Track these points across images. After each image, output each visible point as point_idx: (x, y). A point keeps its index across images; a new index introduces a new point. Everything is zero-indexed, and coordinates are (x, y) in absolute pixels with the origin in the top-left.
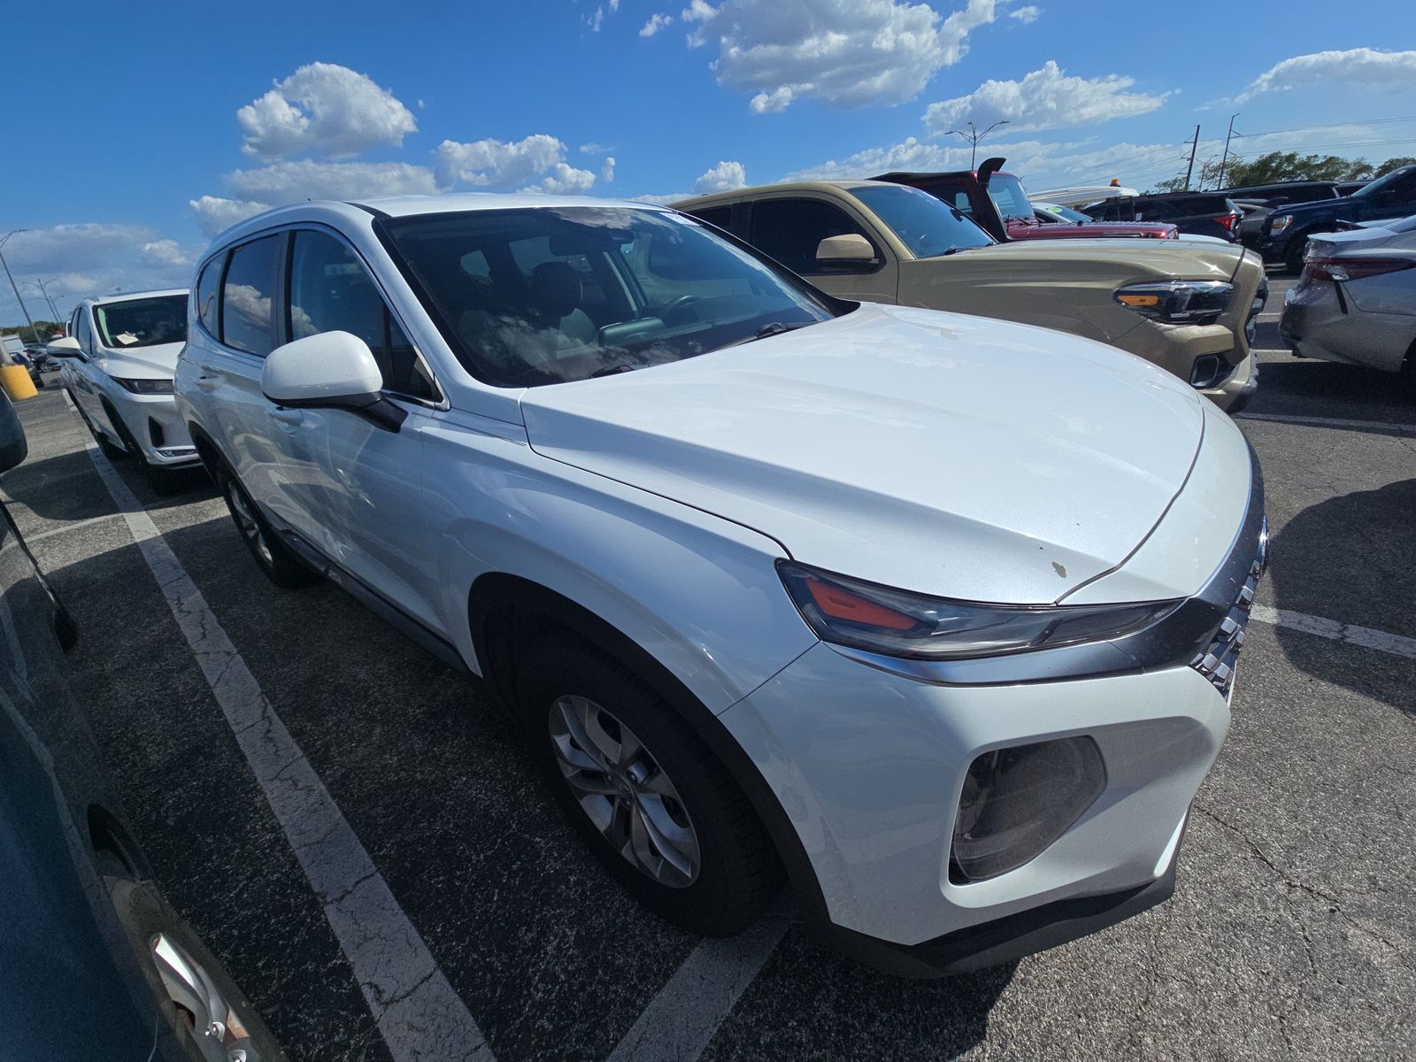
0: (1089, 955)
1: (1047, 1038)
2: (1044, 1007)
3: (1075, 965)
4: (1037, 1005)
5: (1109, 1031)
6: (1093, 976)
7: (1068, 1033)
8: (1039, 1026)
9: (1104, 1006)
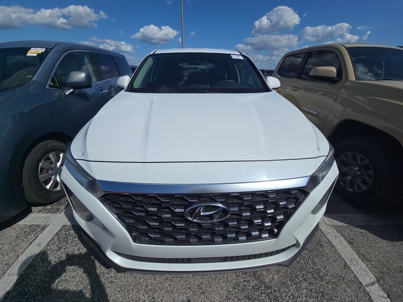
0: (138, 286)
1: (111, 282)
2: (119, 279)
3: (134, 284)
4: (119, 278)
5: (117, 297)
6: (132, 289)
7: (114, 287)
8: (114, 280)
9: (124, 294)
